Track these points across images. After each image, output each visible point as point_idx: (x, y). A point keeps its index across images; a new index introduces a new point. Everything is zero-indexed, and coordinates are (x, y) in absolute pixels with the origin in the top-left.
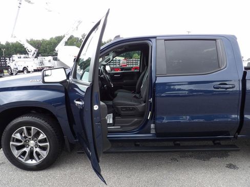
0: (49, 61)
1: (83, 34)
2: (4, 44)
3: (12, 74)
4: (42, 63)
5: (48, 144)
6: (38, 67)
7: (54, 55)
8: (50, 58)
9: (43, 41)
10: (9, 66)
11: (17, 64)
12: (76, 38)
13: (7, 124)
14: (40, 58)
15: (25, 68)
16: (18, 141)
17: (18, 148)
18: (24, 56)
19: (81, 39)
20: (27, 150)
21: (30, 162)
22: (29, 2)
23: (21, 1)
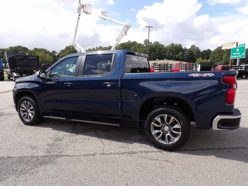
5: (33, 112)
20: (26, 114)
22: (87, 13)
23: (80, 12)
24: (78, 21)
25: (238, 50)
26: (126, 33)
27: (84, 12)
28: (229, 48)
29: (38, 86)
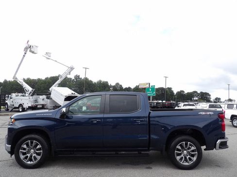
0: (43, 99)
1: (75, 75)
2: (2, 82)
3: (7, 110)
4: (36, 101)
5: (42, 151)
6: (33, 104)
7: (47, 95)
8: (44, 97)
9: (39, 80)
10: (6, 103)
11: (14, 101)
12: (69, 78)
13: (20, 139)
14: (35, 97)
15: (21, 105)
16: (24, 149)
17: (24, 154)
18: (21, 94)
19: (74, 80)
20: (29, 155)
21: (29, 163)
22: (33, 52)
23: (26, 51)
24: (23, 58)
25: (150, 90)
26: (70, 73)
27: (30, 51)
28: (144, 87)
29: (56, 123)
